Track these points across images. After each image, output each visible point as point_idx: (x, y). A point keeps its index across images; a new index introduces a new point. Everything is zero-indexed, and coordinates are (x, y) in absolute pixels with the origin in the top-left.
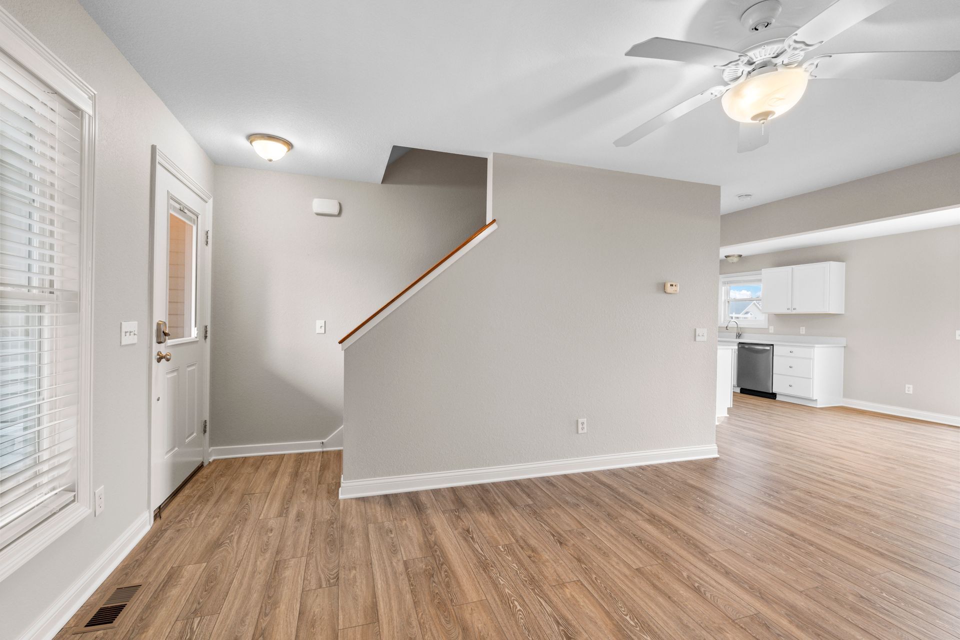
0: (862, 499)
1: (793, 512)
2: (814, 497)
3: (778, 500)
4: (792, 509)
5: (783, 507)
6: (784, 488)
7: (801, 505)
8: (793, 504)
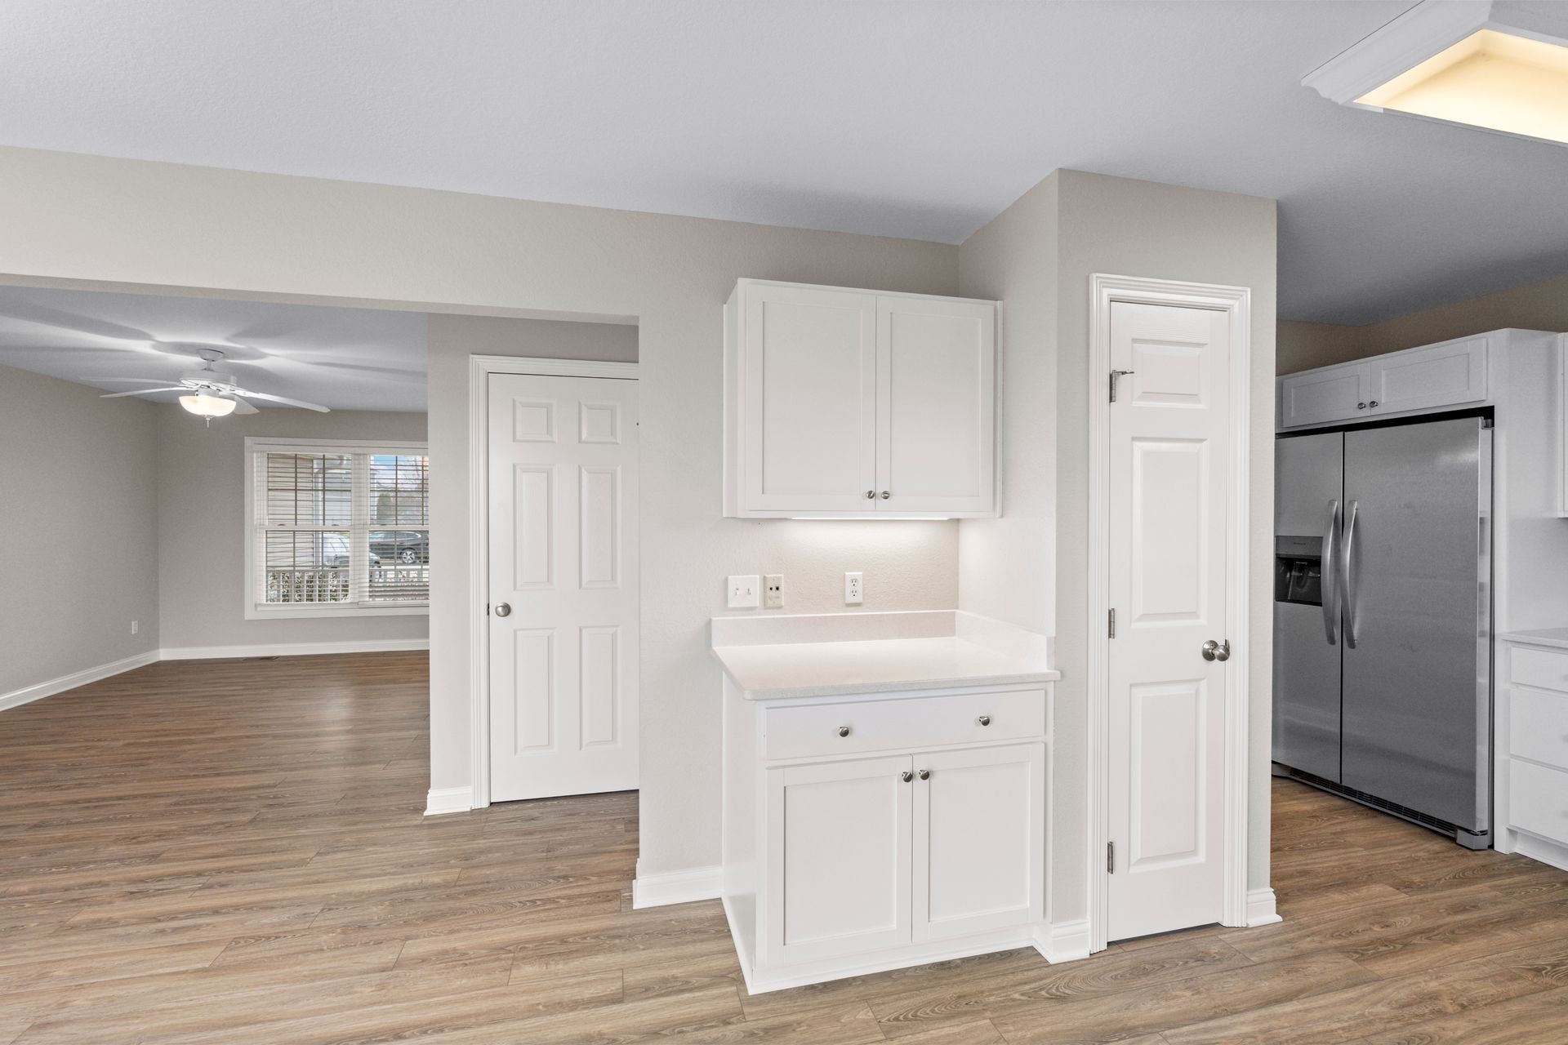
0: (144, 857)
1: (231, 794)
2: (218, 824)
3: (260, 797)
4: (237, 796)
5: (248, 792)
6: (270, 816)
7: (229, 805)
8: (239, 801)
